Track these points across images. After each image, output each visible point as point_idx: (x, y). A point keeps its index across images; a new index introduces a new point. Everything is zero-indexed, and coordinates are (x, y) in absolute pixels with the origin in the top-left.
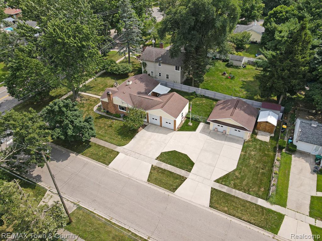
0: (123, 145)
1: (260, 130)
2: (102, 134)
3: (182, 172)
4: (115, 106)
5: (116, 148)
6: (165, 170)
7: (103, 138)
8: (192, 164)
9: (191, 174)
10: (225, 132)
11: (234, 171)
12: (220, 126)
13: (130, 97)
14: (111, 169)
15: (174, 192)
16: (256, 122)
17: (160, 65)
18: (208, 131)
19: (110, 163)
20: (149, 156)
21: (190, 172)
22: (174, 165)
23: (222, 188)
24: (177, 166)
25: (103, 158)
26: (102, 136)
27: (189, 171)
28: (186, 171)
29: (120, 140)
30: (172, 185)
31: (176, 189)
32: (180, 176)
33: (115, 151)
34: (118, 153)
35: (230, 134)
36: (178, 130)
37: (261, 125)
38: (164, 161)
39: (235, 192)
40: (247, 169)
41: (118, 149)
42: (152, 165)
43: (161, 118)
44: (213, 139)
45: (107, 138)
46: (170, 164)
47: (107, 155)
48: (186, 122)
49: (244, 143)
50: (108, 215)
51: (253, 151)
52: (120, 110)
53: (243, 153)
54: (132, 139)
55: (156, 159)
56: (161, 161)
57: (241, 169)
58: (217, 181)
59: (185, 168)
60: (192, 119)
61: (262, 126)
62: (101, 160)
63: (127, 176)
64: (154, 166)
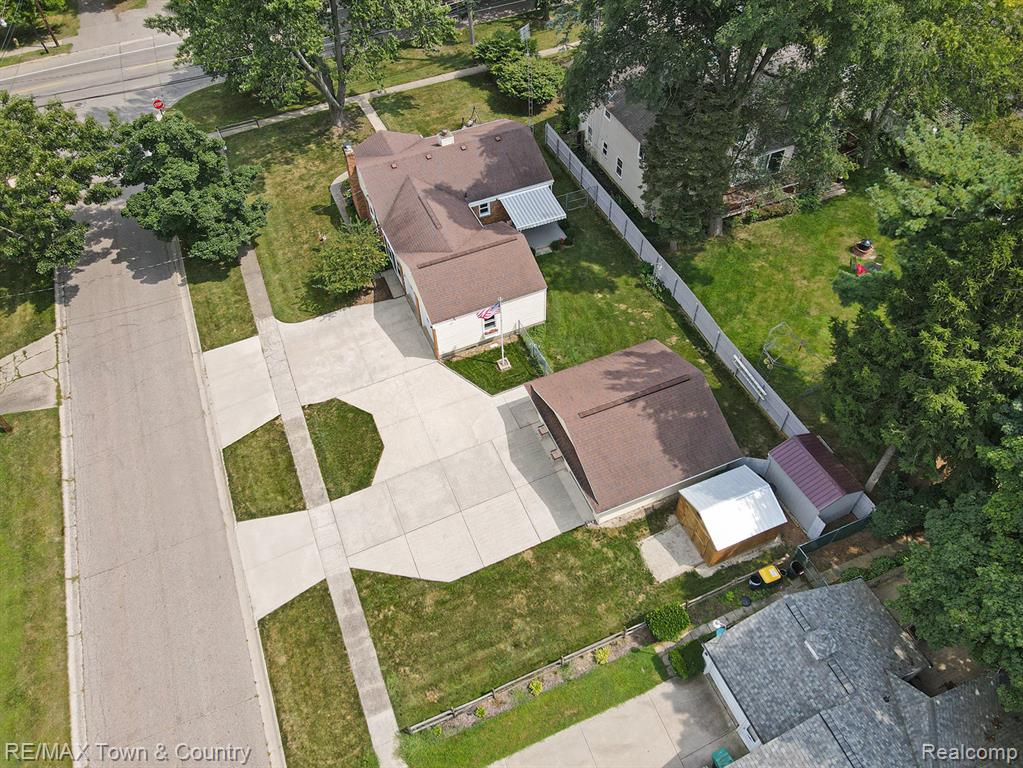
0: (286, 318)
2: (280, 259)
5: (263, 317)
6: (286, 449)
7: (269, 272)
8: (364, 483)
9: (327, 505)
11: (435, 585)
13: (402, 186)
14: (200, 362)
15: (238, 520)
17: (608, 114)
19: (213, 347)
20: (301, 388)
21: (331, 500)
22: (319, 453)
23: (347, 602)
25: (213, 326)
26: (275, 265)
27: (336, 495)
28: (328, 490)
29: (296, 300)
30: (253, 500)
31: (252, 516)
33: (253, 324)
34: (254, 332)
36: (444, 363)
37: (686, 510)
38: (312, 426)
39: (361, 641)
40: (477, 607)
41: (266, 322)
42: (278, 417)
44: (506, 455)
45: (277, 277)
46: (316, 445)
47: (228, 322)
48: (499, 353)
49: (576, 529)
50: (77, 466)
51: (569, 575)
53: (529, 556)
54: (321, 314)
55: (304, 407)
56: (307, 420)
57: (458, 595)
58: (359, 576)
59: (334, 479)
61: (689, 517)
63: (205, 406)
64: (277, 422)
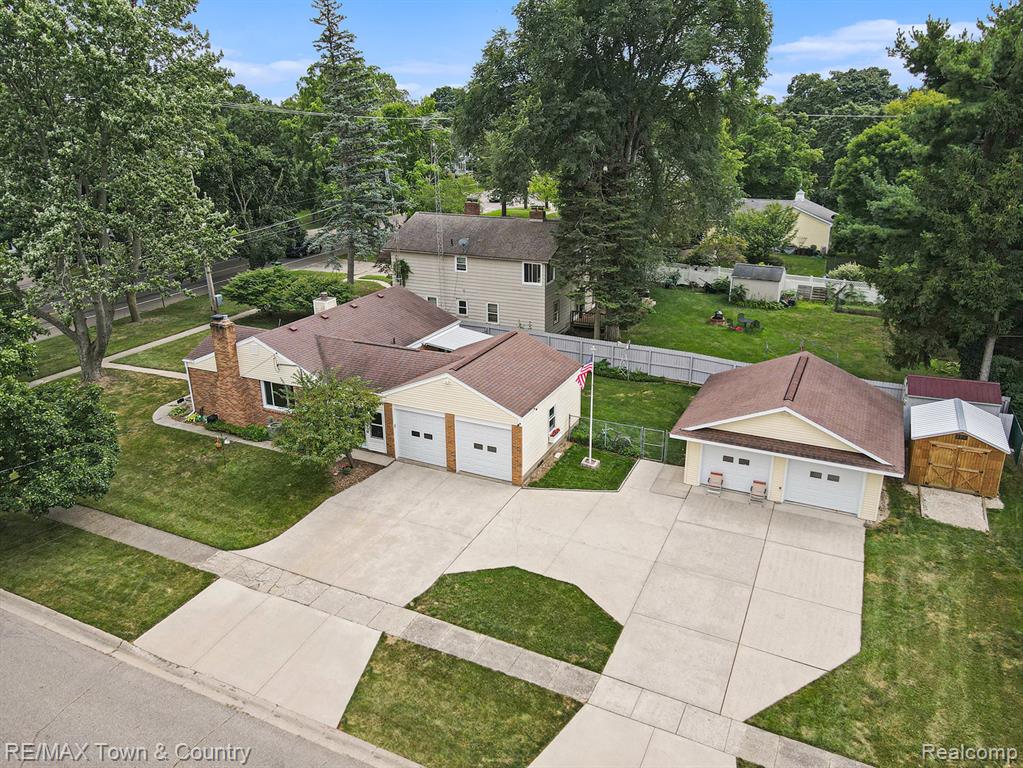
0: (246, 543)
1: (926, 485)
2: (156, 500)
3: (552, 674)
4: (245, 385)
5: (204, 557)
6: (453, 660)
7: (151, 516)
8: (611, 630)
9: (602, 681)
10: (762, 487)
11: (854, 664)
12: (736, 460)
13: (319, 345)
14: (139, 657)
16: (909, 443)
17: (461, 267)
18: (681, 490)
19: (146, 627)
20: (375, 592)
21: (599, 671)
22: (504, 636)
24: (522, 641)
25: (115, 605)
26: (154, 507)
27: (597, 663)
28: (577, 664)
32: (542, 691)
33: (196, 571)
34: (209, 578)
35: (786, 501)
36: (533, 485)
37: (934, 454)
38: (451, 617)
40: (923, 654)
41: (218, 561)
42: (384, 637)
43: (450, 421)
44: (707, 521)
45: (173, 515)
46: (486, 631)
47: (144, 588)
48: (572, 458)
49: (867, 536)
51: (928, 570)
52: (267, 407)
53: (876, 579)
54: (299, 518)
55: (408, 607)
56: (433, 616)
57: (888, 655)
58: (766, 722)
59: (569, 650)
60: (597, 445)
61: (941, 457)
62: (103, 615)
63: (224, 699)
64: (390, 641)
